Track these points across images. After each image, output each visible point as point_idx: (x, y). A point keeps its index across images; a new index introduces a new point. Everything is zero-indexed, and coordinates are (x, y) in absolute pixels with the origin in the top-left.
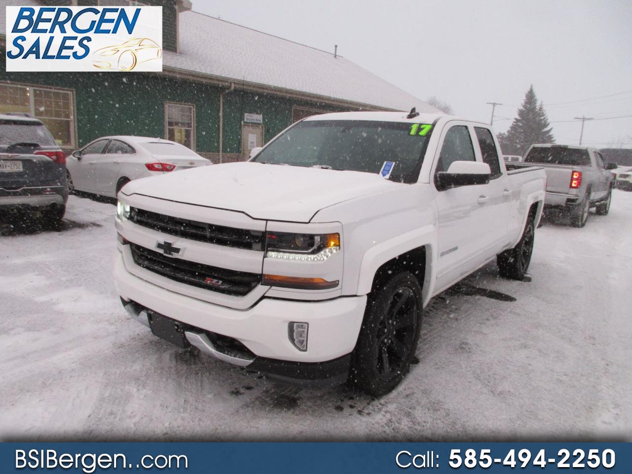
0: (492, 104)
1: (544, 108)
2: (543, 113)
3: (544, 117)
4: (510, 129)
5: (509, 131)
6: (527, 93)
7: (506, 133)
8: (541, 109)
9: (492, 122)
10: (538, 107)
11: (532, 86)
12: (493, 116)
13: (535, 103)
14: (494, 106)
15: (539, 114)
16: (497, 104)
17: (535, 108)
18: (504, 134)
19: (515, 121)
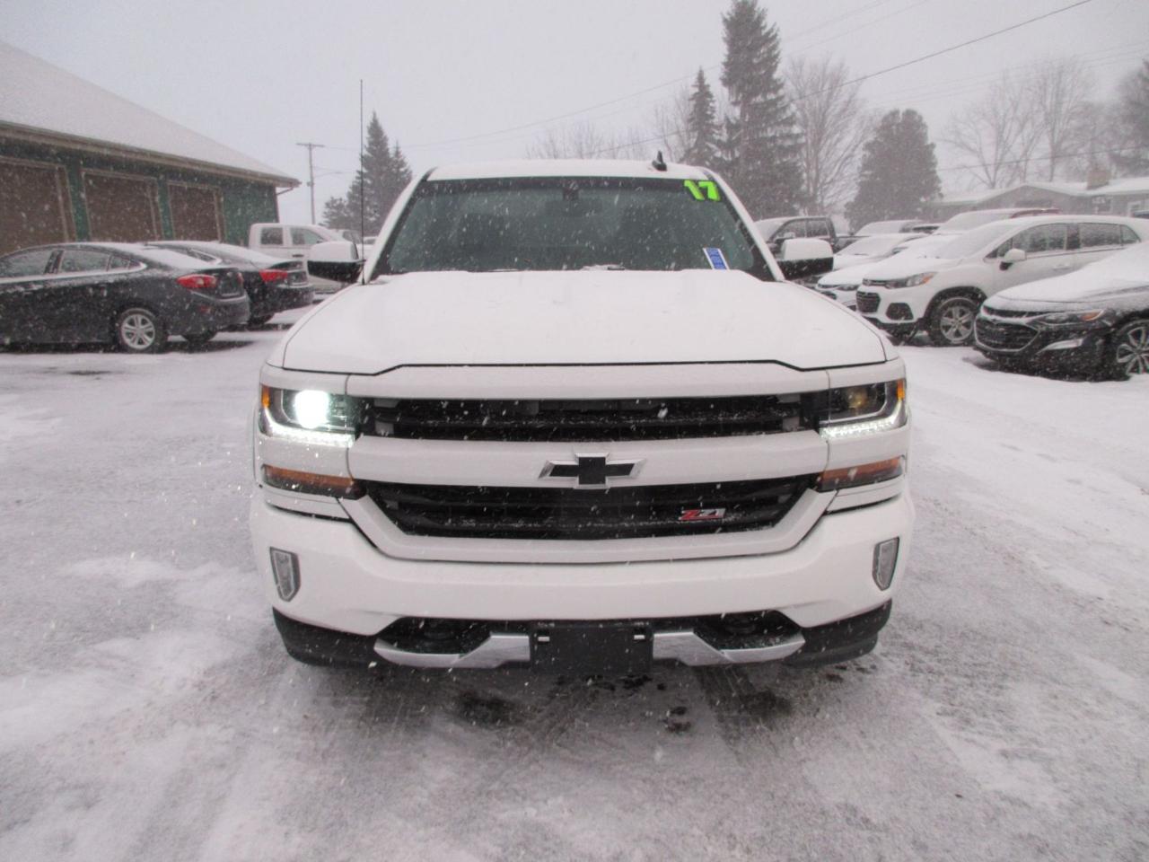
0: (306, 145)
1: (403, 152)
2: (402, 161)
3: (406, 168)
4: (350, 191)
5: (349, 193)
6: (370, 126)
7: (345, 198)
8: (397, 153)
9: (312, 178)
10: (392, 152)
11: (375, 114)
12: (311, 167)
13: (385, 144)
14: (310, 149)
15: (396, 162)
16: (315, 146)
17: (386, 152)
18: (341, 200)
19: (358, 175)
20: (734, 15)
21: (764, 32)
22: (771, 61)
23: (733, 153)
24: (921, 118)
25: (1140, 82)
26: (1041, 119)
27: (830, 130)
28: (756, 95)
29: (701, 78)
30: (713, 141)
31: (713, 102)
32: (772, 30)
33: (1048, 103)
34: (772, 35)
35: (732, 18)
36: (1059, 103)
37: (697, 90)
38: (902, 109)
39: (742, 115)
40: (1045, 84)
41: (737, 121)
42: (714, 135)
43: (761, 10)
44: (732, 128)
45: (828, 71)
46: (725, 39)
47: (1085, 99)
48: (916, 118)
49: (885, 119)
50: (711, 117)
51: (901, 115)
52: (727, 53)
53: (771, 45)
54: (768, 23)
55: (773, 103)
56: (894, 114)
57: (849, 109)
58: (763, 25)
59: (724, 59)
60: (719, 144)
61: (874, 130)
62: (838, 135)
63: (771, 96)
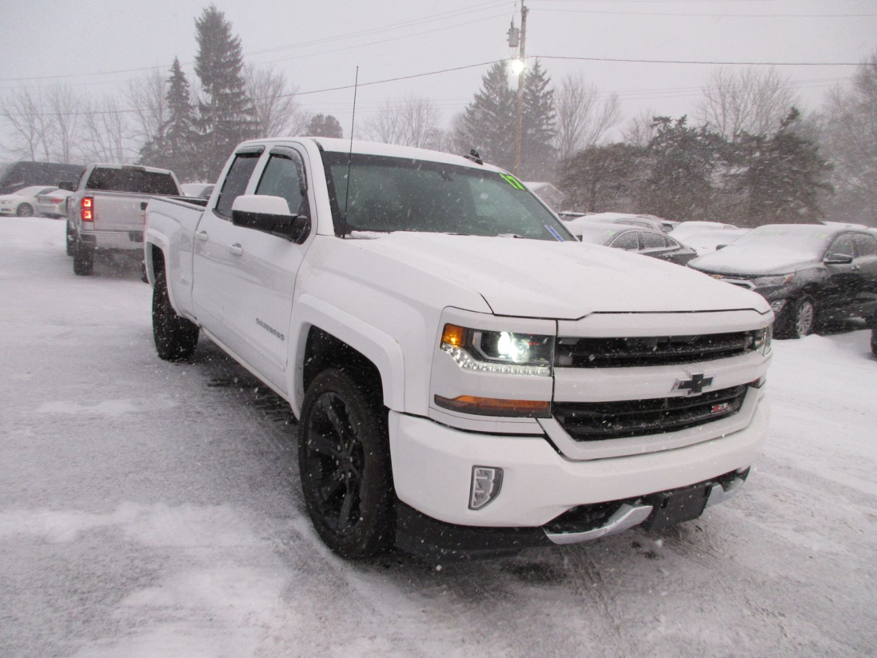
20: (205, 21)
21: (229, 40)
22: (235, 63)
23: (205, 130)
24: (338, 123)
25: (464, 120)
26: (409, 135)
27: (274, 122)
28: (224, 87)
29: (176, 66)
30: (187, 117)
31: (188, 87)
32: (236, 39)
33: (414, 125)
34: (236, 43)
35: (203, 23)
36: (420, 126)
37: (173, 74)
38: (325, 115)
39: (213, 100)
40: (412, 113)
41: (209, 104)
42: (189, 113)
43: (227, 22)
44: (203, 109)
45: (272, 78)
46: (197, 39)
47: (434, 126)
48: (335, 123)
49: (314, 120)
50: (187, 98)
51: (324, 119)
52: (199, 50)
53: (236, 51)
54: (233, 33)
55: (238, 95)
56: (320, 117)
57: (287, 108)
58: (228, 34)
59: (197, 55)
60: (194, 121)
61: (306, 126)
62: (280, 127)
63: (236, 90)
